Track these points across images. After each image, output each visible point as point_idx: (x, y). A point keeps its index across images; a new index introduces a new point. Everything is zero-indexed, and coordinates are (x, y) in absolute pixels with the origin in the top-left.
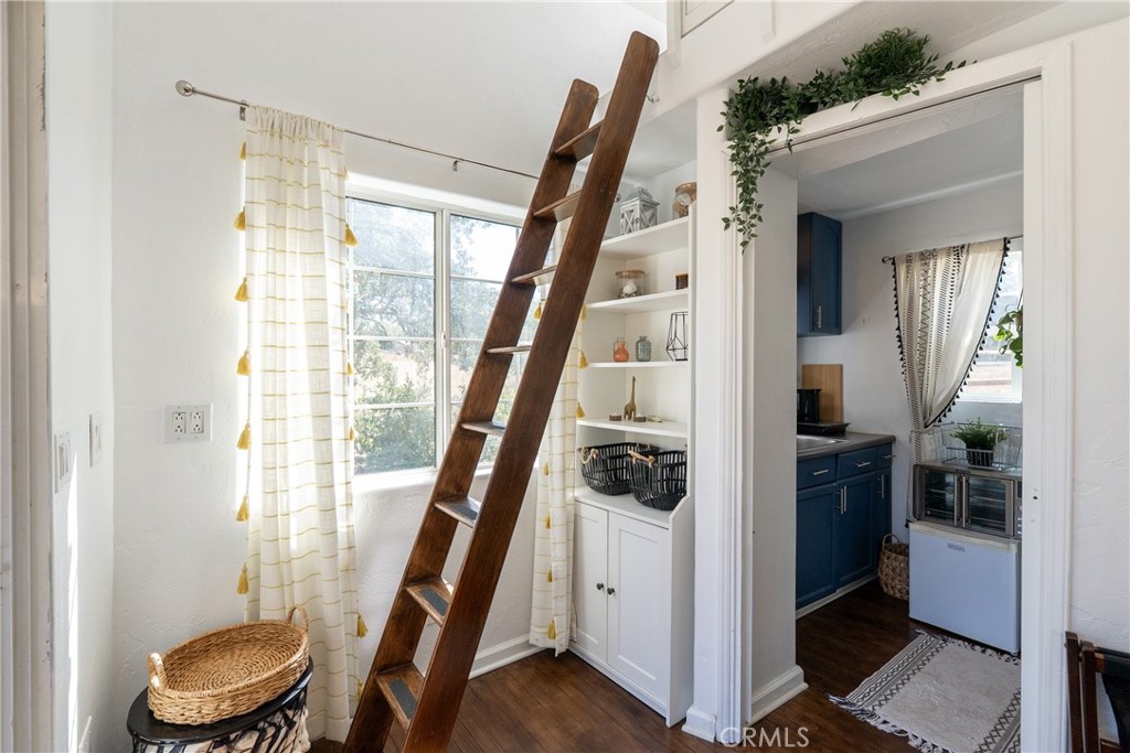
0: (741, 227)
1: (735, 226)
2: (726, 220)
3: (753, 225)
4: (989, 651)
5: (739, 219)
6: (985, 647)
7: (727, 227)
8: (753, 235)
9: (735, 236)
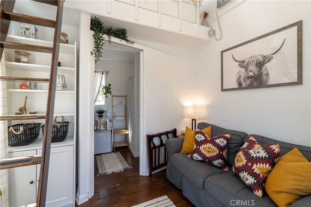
0: (96, 56)
1: (94, 55)
2: (92, 53)
3: (99, 57)
4: (107, 154)
5: (95, 54)
6: (106, 153)
7: (92, 54)
8: (99, 59)
9: (93, 58)
